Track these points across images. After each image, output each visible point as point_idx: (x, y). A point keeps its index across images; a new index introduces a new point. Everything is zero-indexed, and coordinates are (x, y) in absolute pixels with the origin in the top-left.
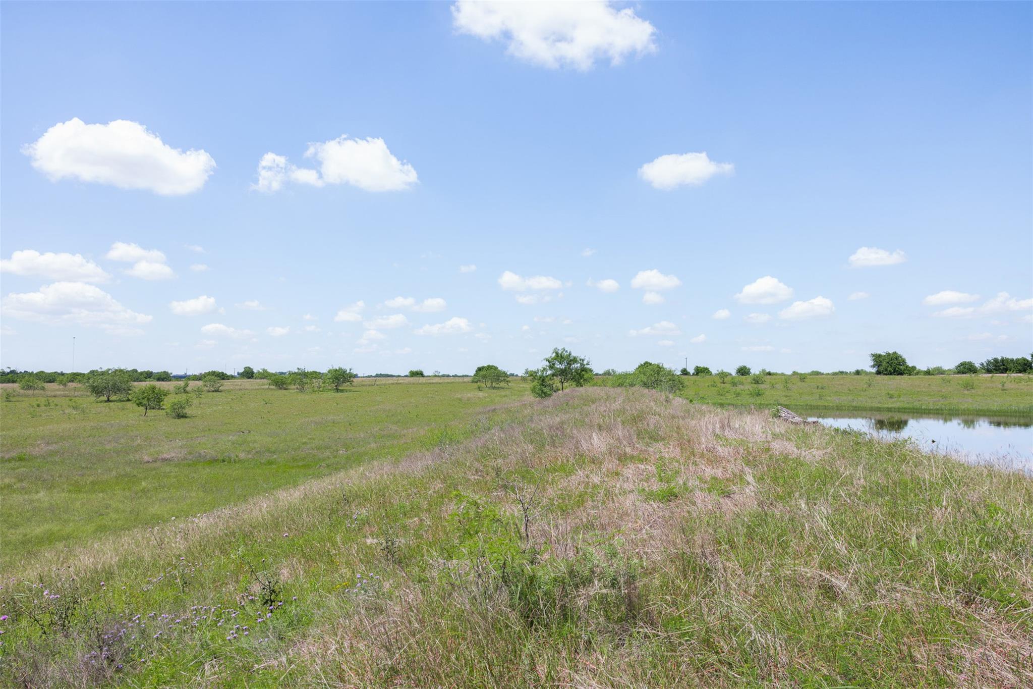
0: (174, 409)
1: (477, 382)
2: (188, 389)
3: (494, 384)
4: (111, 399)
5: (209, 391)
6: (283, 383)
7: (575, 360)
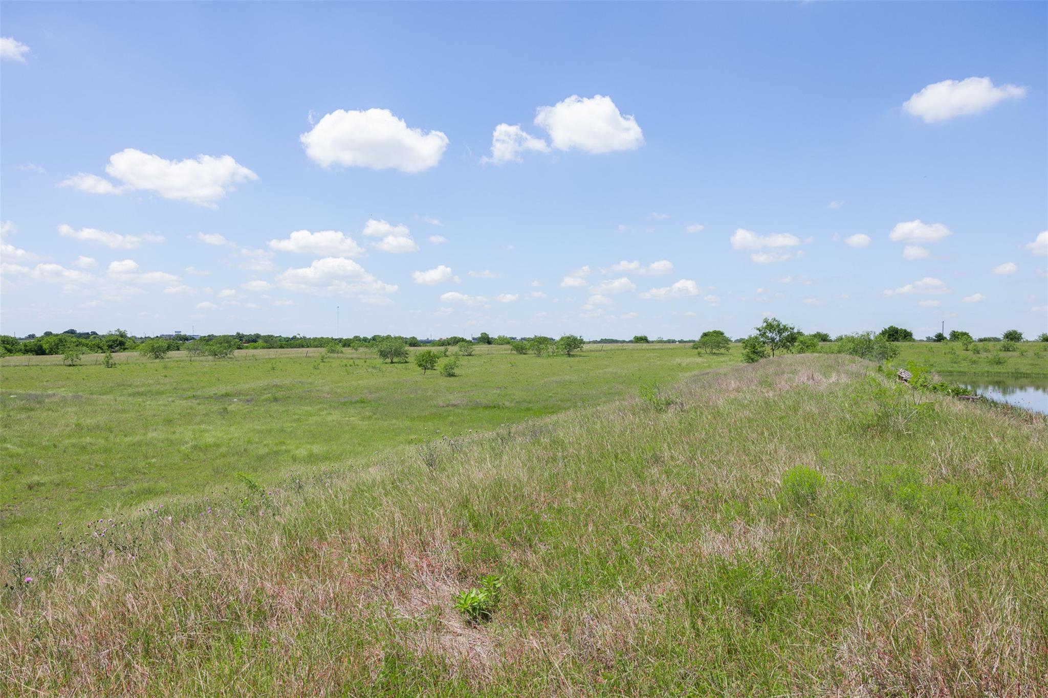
0: (446, 369)
1: (697, 349)
2: (448, 353)
3: (714, 351)
4: (393, 361)
5: (464, 356)
6: (522, 349)
7: (785, 329)
